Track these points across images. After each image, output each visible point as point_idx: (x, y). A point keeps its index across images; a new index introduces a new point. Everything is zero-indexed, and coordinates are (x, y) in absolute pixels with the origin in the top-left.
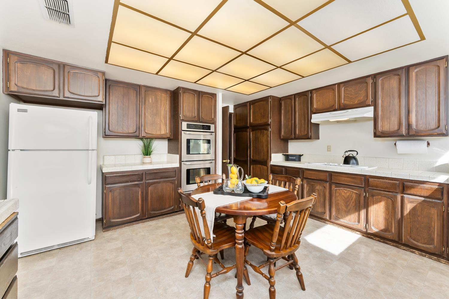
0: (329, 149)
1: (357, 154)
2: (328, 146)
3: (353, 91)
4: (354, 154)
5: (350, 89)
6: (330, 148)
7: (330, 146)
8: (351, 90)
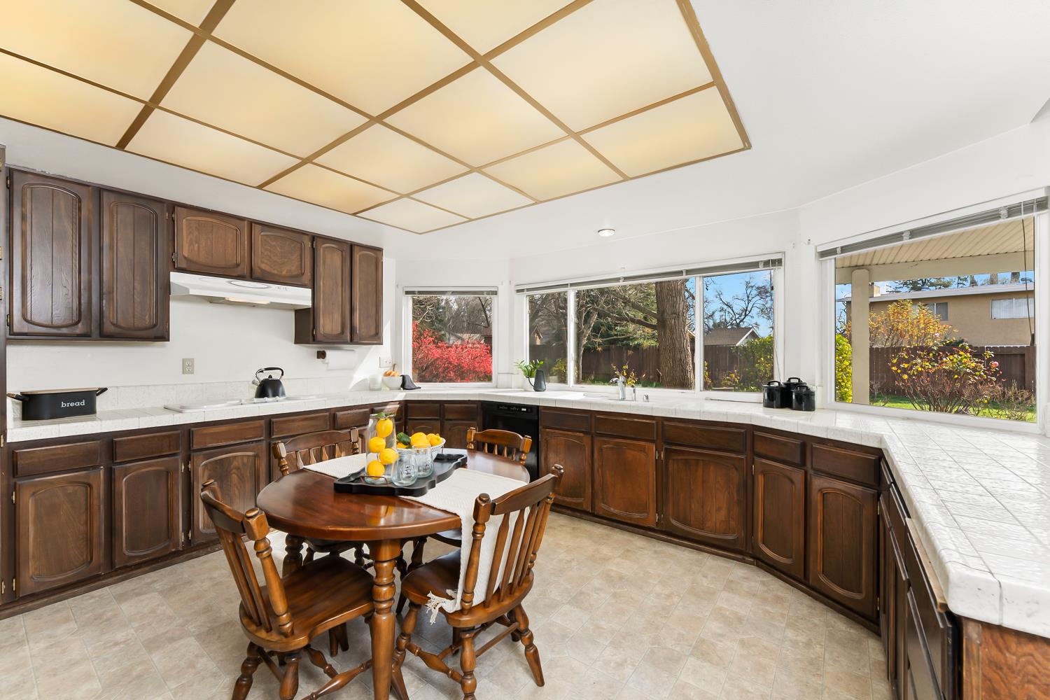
0: (187, 366)
1: (282, 374)
2: (184, 361)
3: (278, 249)
4: (276, 375)
5: (274, 243)
6: (192, 366)
7: (192, 360)
8: (274, 246)
